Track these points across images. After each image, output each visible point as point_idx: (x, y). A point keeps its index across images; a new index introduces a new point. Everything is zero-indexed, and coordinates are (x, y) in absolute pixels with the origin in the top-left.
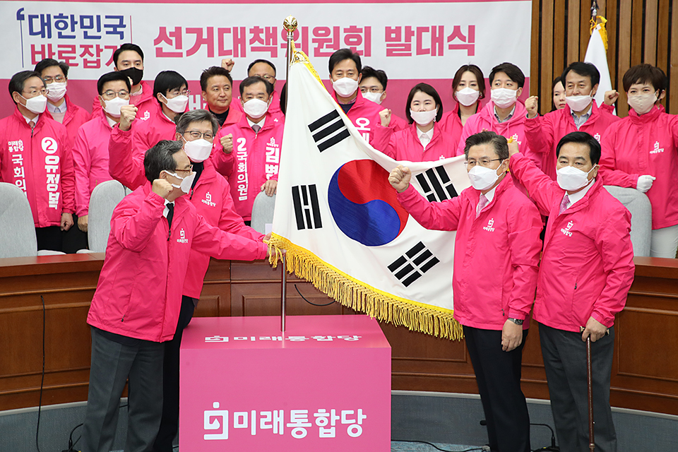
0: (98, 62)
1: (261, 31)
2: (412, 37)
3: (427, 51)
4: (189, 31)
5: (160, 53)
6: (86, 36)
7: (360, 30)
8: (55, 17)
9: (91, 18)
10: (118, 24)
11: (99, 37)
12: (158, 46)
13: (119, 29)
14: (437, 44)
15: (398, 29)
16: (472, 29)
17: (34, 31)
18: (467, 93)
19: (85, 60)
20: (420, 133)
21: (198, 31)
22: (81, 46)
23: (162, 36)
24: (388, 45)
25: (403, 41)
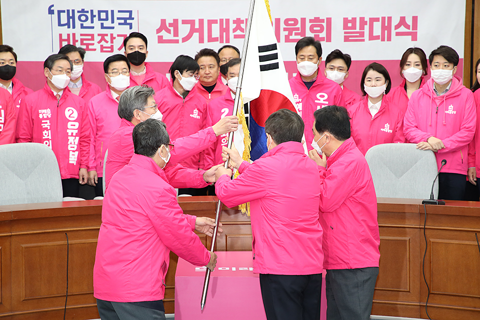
0: (112, 47)
1: (242, 22)
2: (365, 26)
3: (377, 38)
4: (184, 22)
5: (161, 40)
6: (103, 27)
7: (323, 21)
8: (78, 12)
9: (106, 12)
10: (128, 16)
11: (113, 28)
12: (159, 34)
13: (128, 21)
14: (386, 31)
15: (354, 19)
16: (415, 19)
17: (62, 23)
18: (412, 72)
19: (102, 46)
20: (370, 104)
21: (192, 22)
22: (99, 35)
23: (163, 26)
24: (345, 33)
25: (358, 30)
